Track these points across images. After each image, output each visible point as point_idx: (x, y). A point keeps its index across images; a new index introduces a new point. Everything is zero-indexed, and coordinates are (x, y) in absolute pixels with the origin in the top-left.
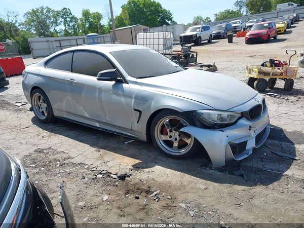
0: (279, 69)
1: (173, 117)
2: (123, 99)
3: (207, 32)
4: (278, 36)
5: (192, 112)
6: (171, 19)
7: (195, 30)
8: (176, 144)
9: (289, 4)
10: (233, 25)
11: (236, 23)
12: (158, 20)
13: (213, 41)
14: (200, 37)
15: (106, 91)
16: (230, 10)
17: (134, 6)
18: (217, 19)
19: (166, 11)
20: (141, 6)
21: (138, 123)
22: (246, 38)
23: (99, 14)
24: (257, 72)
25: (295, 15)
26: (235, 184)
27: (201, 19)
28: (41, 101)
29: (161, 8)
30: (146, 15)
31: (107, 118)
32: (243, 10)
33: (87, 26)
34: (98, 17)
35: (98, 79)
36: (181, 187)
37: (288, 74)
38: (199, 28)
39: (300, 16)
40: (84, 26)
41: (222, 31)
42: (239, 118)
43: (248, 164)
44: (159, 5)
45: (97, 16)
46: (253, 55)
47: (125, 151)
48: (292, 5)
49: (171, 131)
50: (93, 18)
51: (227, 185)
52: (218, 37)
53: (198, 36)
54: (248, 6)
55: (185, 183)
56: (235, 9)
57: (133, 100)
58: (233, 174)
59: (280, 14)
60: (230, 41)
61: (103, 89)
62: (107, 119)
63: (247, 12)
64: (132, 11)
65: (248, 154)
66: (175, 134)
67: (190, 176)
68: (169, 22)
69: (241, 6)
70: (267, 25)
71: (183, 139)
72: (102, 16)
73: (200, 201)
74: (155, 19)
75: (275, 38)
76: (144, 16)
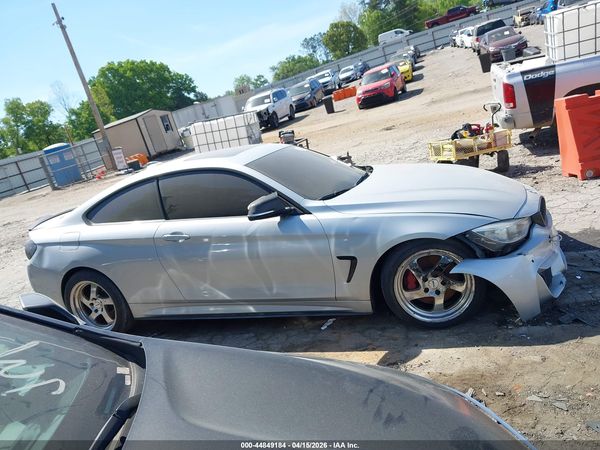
0: (483, 138)
1: (425, 253)
2: (308, 245)
3: (283, 100)
4: (407, 85)
5: (464, 234)
6: (193, 90)
7: (261, 101)
8: (439, 301)
9: (396, 32)
10: (321, 81)
11: (323, 76)
12: (169, 95)
13: (297, 115)
14: (274, 113)
15: (267, 237)
16: (296, 57)
17: (114, 77)
18: (277, 77)
19: (181, 77)
20: (129, 74)
21: (349, 281)
22: (359, 99)
23: (42, 104)
24: (454, 150)
25: (412, 48)
26: (583, 336)
27: (249, 80)
28: (93, 295)
29: (170, 72)
30: (141, 89)
31: (275, 291)
32: (319, 53)
33: (22, 132)
34: (43, 110)
35: (251, 219)
36: (501, 371)
37: (498, 143)
38: (268, 97)
39: (420, 48)
40: (14, 134)
41: (307, 95)
42: (531, 227)
43: (569, 300)
44: (164, 68)
45: (39, 108)
46: (388, 126)
47: (337, 342)
48: (402, 33)
49: (425, 280)
50: (32, 113)
51: (572, 342)
52: (303, 106)
53: (271, 112)
54: (327, 45)
55: (502, 362)
56: (304, 53)
57: (333, 241)
58: (560, 323)
59: (388, 50)
60: (330, 110)
61: (257, 235)
62: (277, 291)
63: (327, 55)
64: (112, 87)
65: (561, 283)
66: (435, 283)
67: (498, 349)
68: (192, 96)
69: (314, 47)
70: (386, 71)
71: (452, 288)
72: (49, 106)
73: (554, 381)
74: (162, 95)
75: (403, 90)
76: (139, 93)
